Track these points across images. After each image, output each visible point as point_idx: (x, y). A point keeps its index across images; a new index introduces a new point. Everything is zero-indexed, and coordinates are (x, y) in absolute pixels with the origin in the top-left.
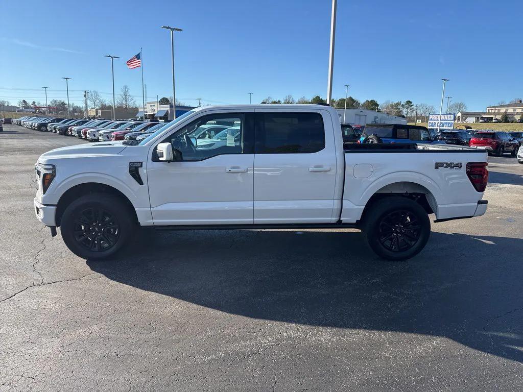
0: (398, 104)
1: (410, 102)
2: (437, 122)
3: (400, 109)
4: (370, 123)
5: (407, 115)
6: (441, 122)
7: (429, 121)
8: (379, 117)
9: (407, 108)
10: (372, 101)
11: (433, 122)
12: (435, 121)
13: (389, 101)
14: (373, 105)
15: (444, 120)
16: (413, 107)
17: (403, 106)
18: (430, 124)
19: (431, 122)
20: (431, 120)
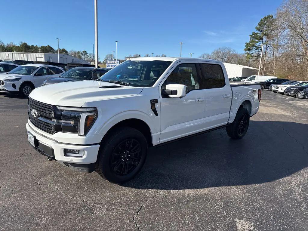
0: (79, 52)
1: (86, 52)
2: (111, 65)
3: (80, 55)
4: (70, 62)
5: (84, 59)
6: (113, 64)
7: (107, 64)
8: (75, 60)
9: (84, 55)
10: (63, 49)
11: (109, 64)
12: (110, 64)
13: (73, 50)
14: (64, 51)
15: (112, 64)
16: (87, 54)
17: (82, 54)
18: (108, 66)
19: (108, 64)
20: (108, 63)
